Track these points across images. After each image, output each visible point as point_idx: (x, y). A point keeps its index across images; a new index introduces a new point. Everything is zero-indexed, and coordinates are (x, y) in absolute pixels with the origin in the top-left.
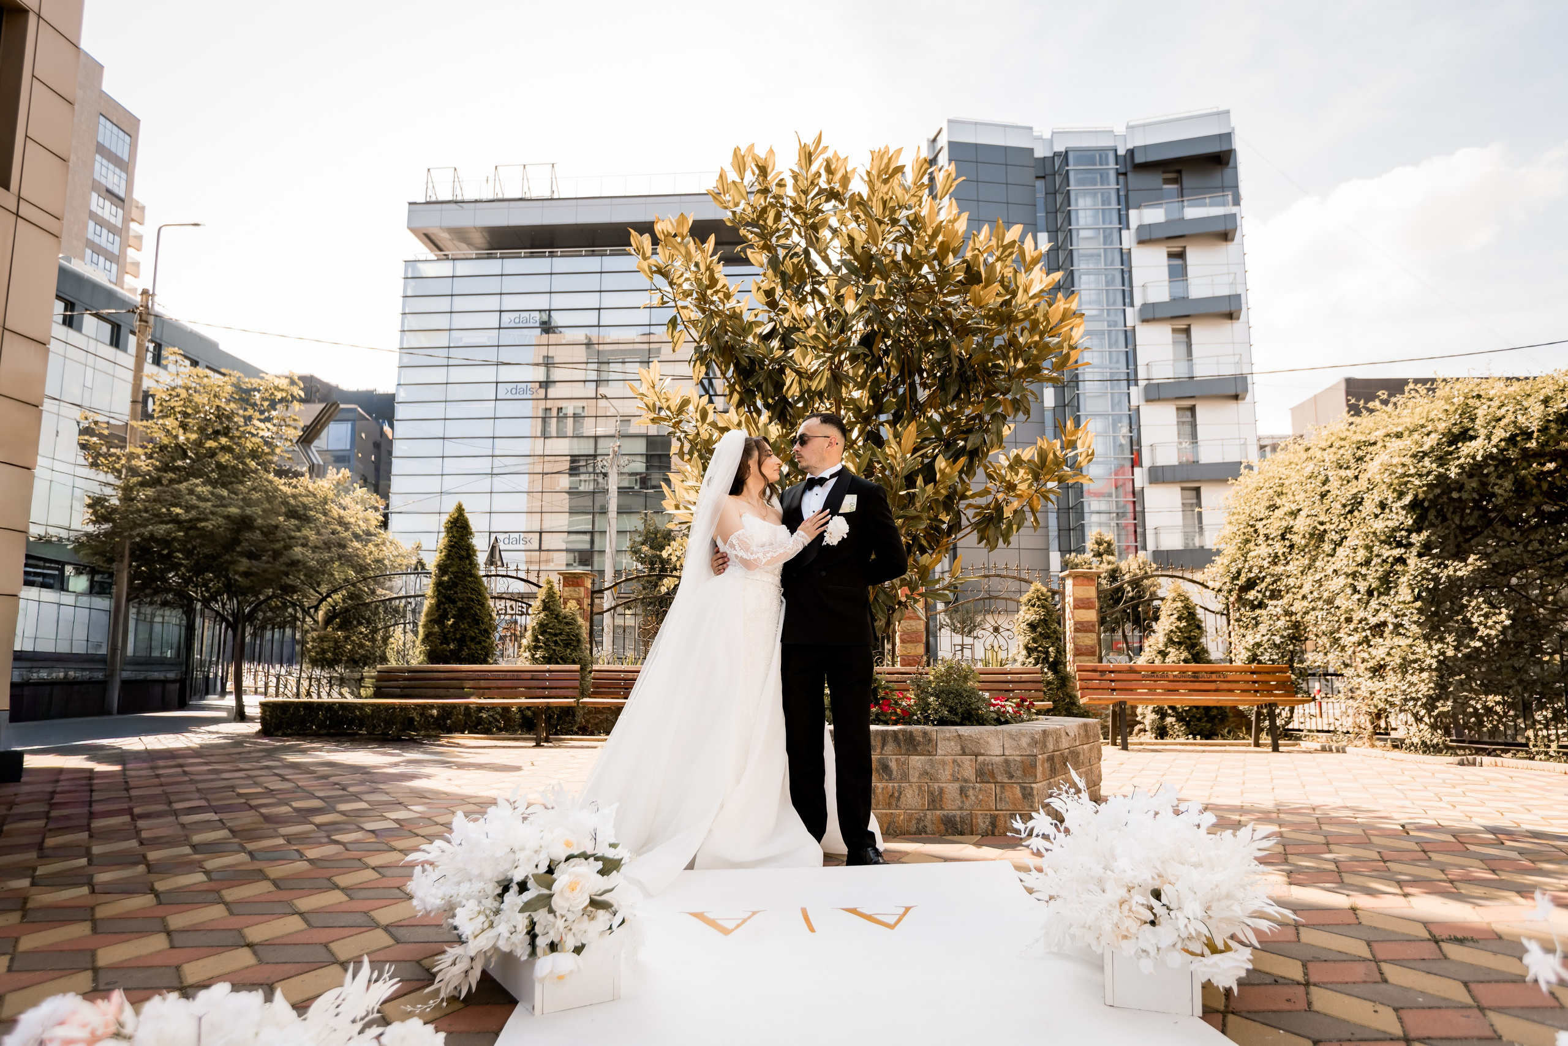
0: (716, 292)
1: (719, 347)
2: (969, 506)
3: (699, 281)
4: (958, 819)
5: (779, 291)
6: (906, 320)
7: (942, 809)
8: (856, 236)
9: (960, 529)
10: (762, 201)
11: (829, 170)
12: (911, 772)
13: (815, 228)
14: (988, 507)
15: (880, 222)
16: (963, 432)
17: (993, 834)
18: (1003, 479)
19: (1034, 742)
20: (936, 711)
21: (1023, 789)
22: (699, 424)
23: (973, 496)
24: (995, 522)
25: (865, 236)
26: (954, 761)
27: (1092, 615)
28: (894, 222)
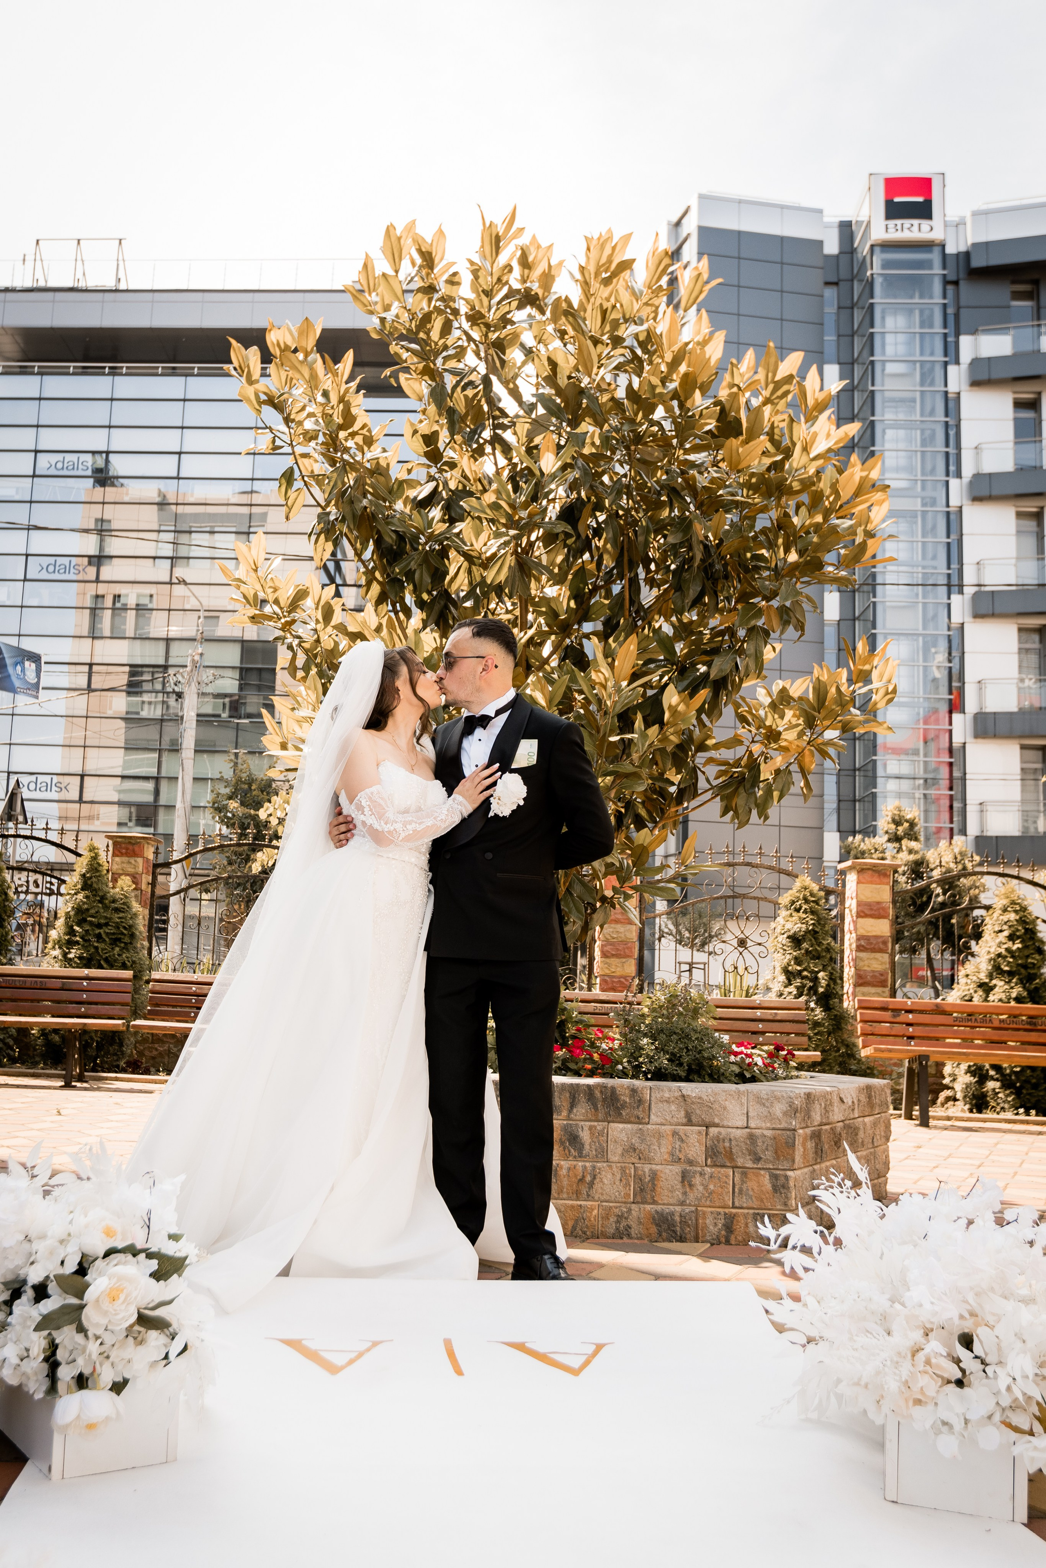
0: (353, 435)
1: (354, 516)
2: (711, 760)
3: (327, 417)
4: (677, 1219)
5: (444, 436)
6: (628, 486)
7: (654, 1202)
8: (560, 360)
9: (695, 795)
10: (424, 304)
11: (525, 263)
12: (611, 1146)
13: (500, 346)
14: (737, 763)
15: (596, 342)
16: (705, 653)
17: (728, 1242)
18: (761, 724)
19: (793, 1111)
20: (651, 1060)
21: (774, 1177)
22: (320, 627)
23: (716, 747)
24: (748, 785)
25: (573, 361)
26: (675, 1133)
27: (883, 928)
28: (617, 341)
